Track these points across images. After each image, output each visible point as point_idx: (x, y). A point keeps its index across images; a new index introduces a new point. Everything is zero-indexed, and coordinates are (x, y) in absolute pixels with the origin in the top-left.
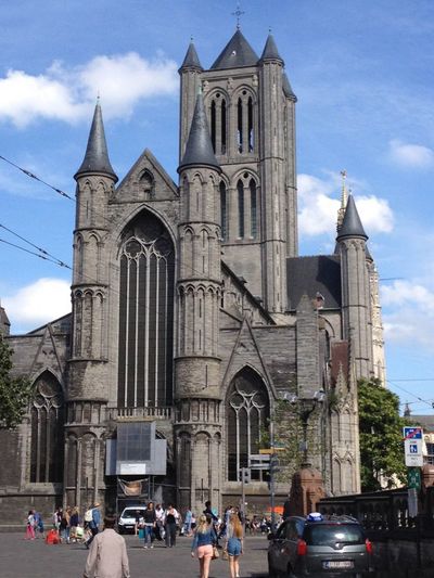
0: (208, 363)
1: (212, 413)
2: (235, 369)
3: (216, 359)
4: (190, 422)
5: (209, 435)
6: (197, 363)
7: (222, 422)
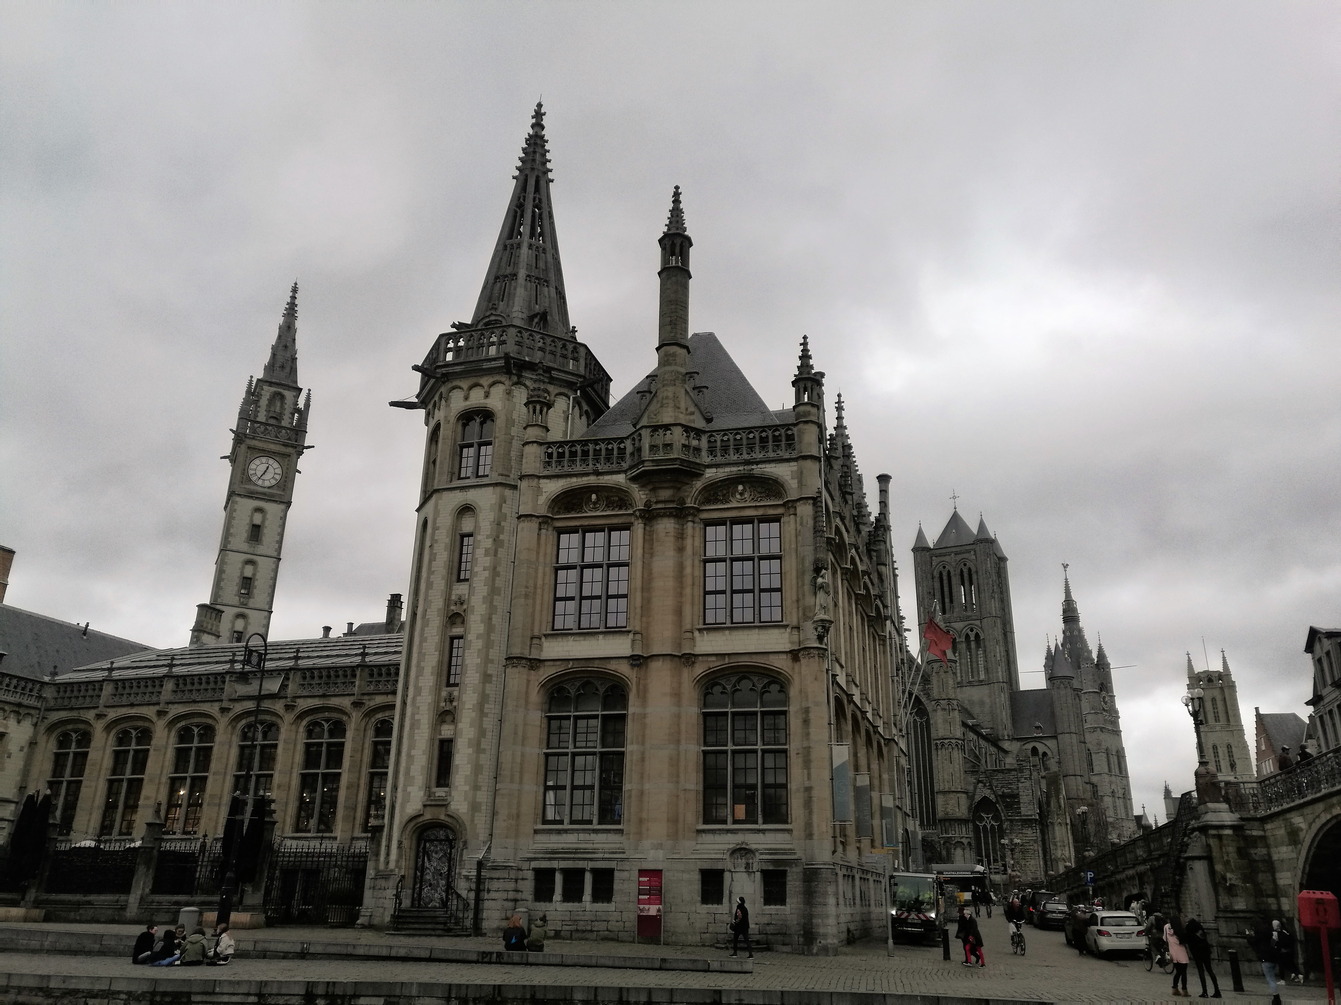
0: (959, 795)
1: (964, 829)
2: (978, 798)
3: (964, 792)
4: (950, 835)
5: (963, 844)
6: (952, 795)
7: (971, 835)
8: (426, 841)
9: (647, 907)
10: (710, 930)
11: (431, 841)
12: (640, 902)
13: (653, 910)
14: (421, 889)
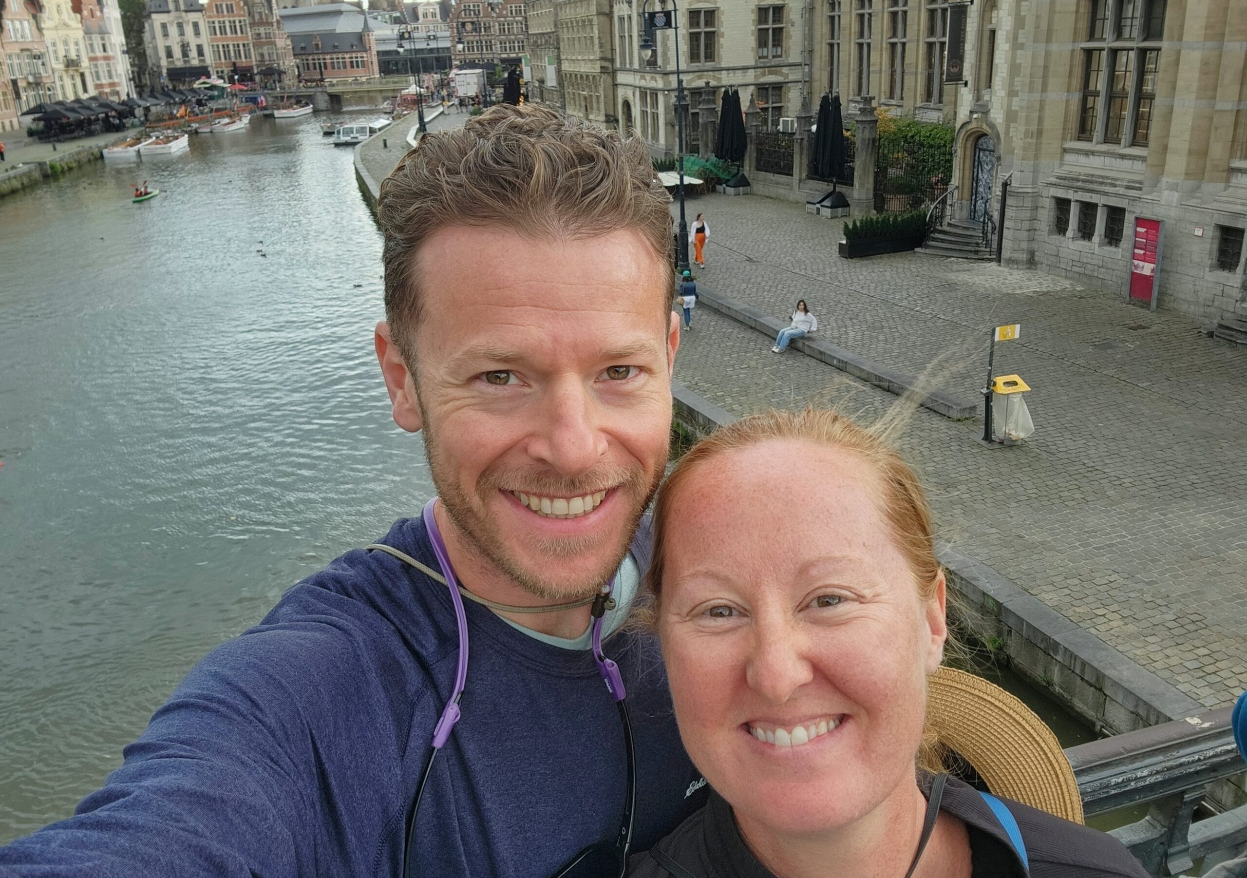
8: (980, 150)
9: (1141, 263)
10: (1216, 304)
11: (985, 150)
12: (1134, 256)
13: (1147, 269)
14: (976, 201)
